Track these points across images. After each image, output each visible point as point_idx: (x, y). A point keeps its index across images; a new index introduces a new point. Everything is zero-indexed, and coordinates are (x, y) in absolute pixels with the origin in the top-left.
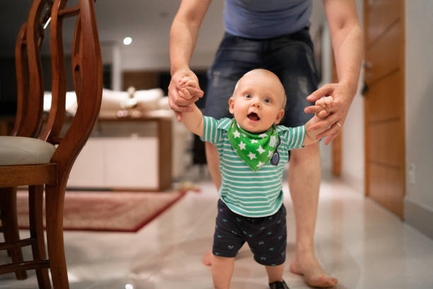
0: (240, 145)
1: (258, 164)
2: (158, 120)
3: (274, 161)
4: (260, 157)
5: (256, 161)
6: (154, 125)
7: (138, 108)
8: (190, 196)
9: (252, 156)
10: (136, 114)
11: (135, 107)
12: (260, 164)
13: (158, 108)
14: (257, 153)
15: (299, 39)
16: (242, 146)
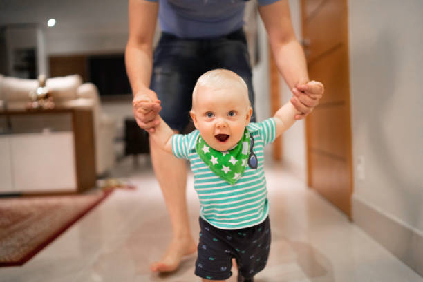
0: (211, 160)
1: (234, 176)
2: (73, 111)
3: (253, 165)
4: (234, 169)
6: (69, 117)
7: (50, 98)
9: (226, 169)
10: (47, 104)
11: (47, 96)
12: (237, 176)
13: (77, 97)
14: (231, 165)
16: (214, 160)
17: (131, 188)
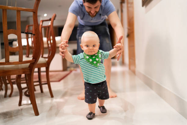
3: (102, 62)
4: (97, 62)
5: (97, 64)
8: (73, 72)
9: (95, 62)
14: (96, 61)
15: (104, 25)
16: (91, 60)
17: (76, 70)
